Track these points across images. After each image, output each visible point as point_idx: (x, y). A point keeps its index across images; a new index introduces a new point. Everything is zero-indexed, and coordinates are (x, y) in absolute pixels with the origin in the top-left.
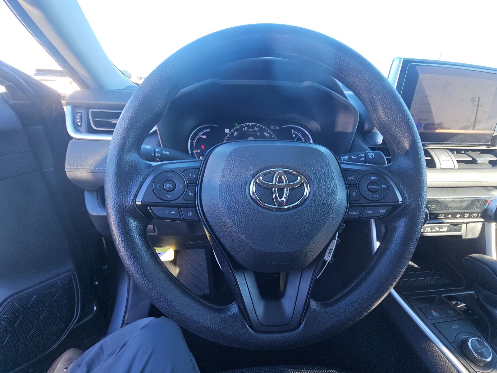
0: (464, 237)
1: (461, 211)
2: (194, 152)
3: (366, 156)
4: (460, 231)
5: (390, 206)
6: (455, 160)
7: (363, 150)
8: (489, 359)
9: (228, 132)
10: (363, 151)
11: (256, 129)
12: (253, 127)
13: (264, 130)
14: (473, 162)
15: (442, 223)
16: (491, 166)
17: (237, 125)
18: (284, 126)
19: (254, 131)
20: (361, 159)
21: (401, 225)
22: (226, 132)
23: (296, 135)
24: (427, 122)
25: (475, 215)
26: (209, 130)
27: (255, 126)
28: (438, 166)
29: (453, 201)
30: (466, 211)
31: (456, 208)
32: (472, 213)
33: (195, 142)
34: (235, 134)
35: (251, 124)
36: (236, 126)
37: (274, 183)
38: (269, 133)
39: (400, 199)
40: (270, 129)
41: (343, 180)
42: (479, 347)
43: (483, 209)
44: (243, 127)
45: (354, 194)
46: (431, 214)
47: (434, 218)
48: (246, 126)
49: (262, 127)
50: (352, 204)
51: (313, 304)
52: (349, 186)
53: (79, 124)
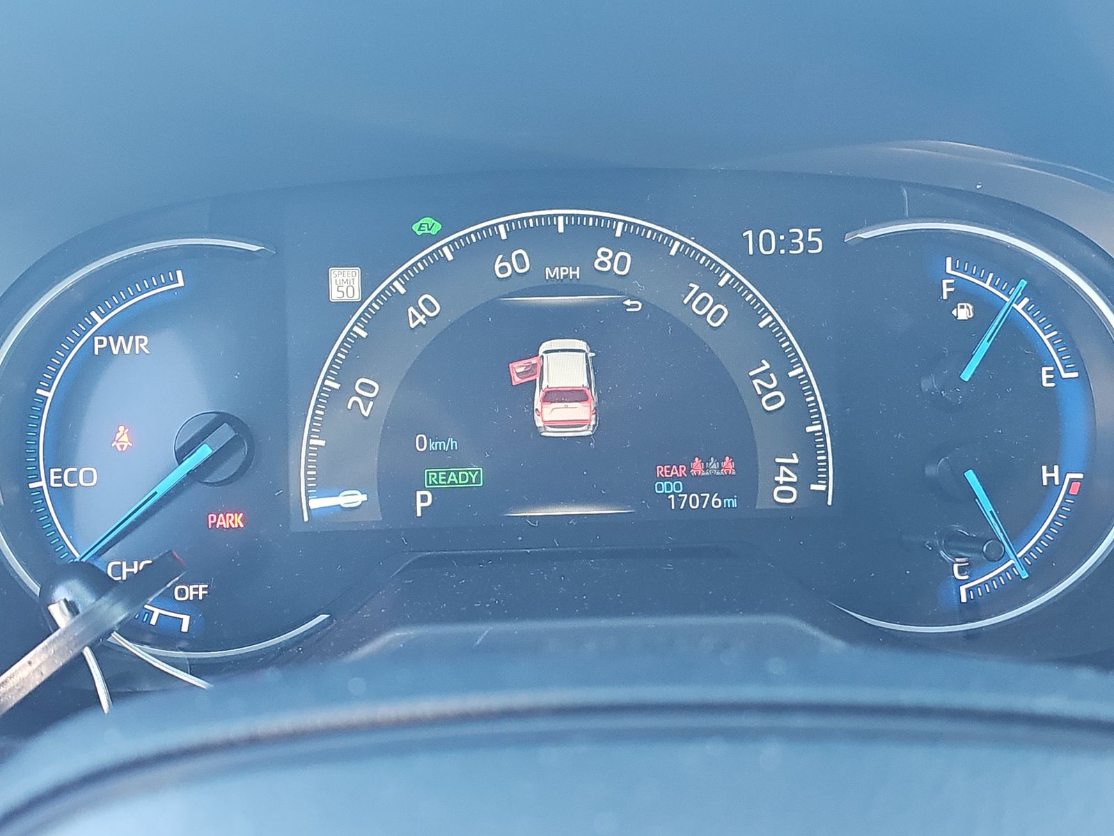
2: (43, 483)
9: (357, 297)
11: (606, 259)
12: (582, 241)
13: (688, 265)
17: (438, 227)
18: (860, 227)
19: (592, 281)
22: (335, 295)
23: (986, 308)
26: (181, 283)
27: (603, 234)
33: (50, 395)
34: (416, 317)
35: (561, 217)
36: (430, 239)
38: (730, 295)
40: (735, 253)
44: (491, 245)
48: (519, 235)
49: (662, 245)
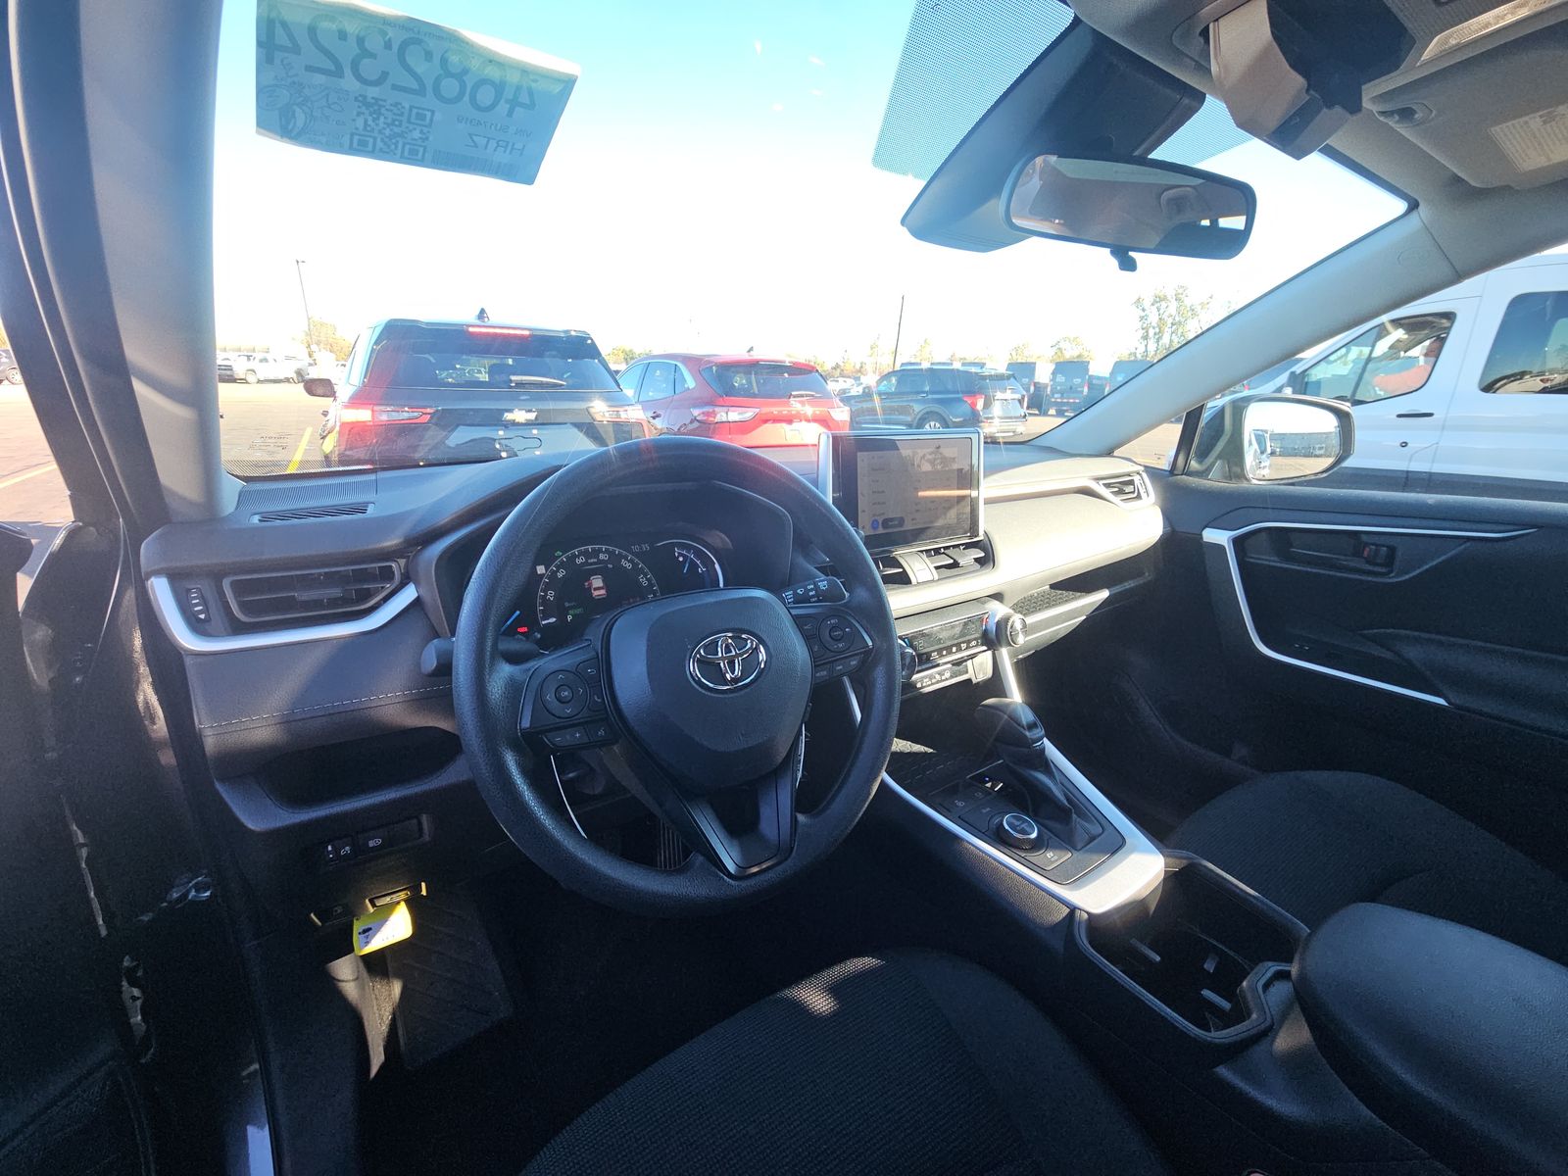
0: (974, 681)
1: (956, 642)
3: (817, 588)
4: (967, 672)
5: (861, 653)
6: (932, 566)
7: (810, 577)
8: (1034, 835)
9: (544, 572)
10: (810, 579)
11: (602, 556)
12: (596, 553)
13: (621, 556)
14: (955, 565)
15: (938, 665)
16: (978, 566)
17: (561, 553)
18: (656, 543)
19: (600, 562)
20: (811, 593)
21: (879, 675)
22: (539, 572)
23: (685, 558)
24: (886, 517)
25: (974, 643)
27: (600, 551)
28: (914, 581)
29: (943, 628)
30: (961, 640)
31: (949, 639)
32: (969, 642)
34: (560, 575)
35: (590, 548)
36: (559, 557)
37: (720, 655)
38: (631, 561)
39: (870, 643)
40: (631, 552)
41: (799, 632)
42: (1017, 823)
43: (980, 632)
44: (574, 556)
45: (816, 648)
46: (920, 656)
47: (924, 661)
48: (581, 553)
49: (614, 552)
50: (816, 665)
51: (801, 818)
52: (809, 638)
53: (202, 616)
